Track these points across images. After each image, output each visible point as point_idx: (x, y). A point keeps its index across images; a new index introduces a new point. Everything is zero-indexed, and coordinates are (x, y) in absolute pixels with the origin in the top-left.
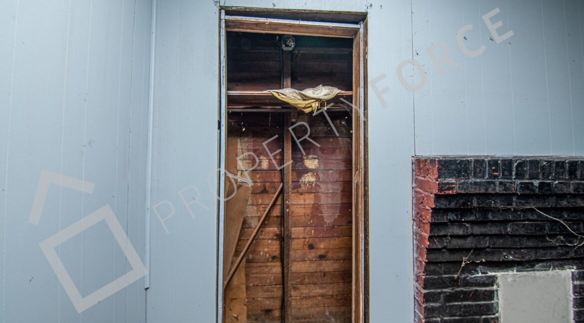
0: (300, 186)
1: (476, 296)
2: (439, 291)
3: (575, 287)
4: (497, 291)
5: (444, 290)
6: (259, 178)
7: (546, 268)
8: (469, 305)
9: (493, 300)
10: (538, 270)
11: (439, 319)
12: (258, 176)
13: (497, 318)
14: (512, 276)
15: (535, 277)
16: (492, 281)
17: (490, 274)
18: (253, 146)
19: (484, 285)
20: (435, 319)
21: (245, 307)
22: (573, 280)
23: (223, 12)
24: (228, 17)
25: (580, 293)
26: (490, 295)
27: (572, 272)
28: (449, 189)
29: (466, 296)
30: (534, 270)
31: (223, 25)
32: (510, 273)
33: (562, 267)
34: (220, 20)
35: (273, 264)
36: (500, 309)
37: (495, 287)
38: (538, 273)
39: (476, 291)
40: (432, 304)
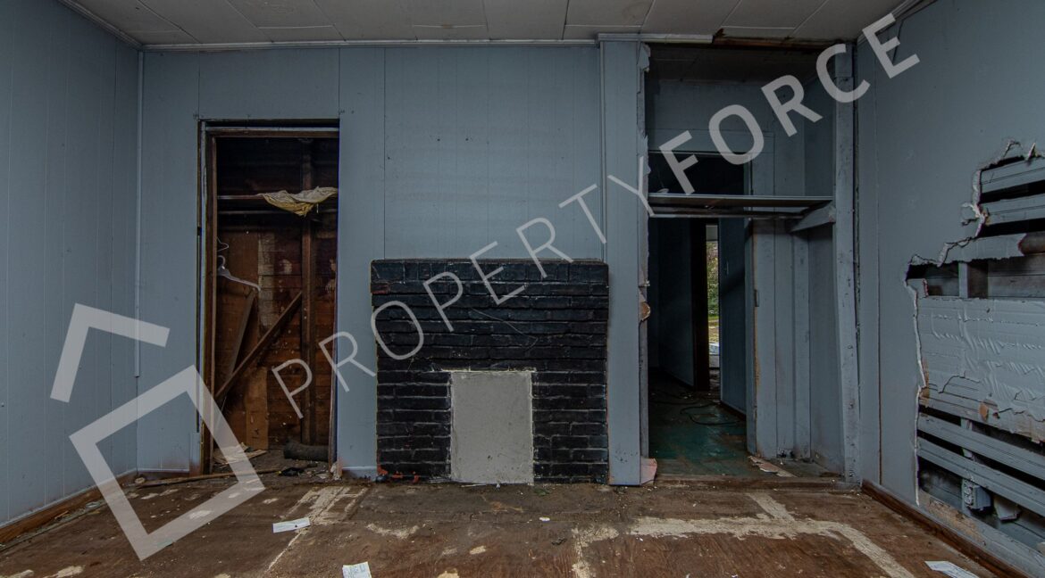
0: (326, 293)
1: (428, 391)
2: (391, 384)
3: (534, 387)
4: (450, 387)
5: (397, 384)
6: (281, 284)
7: (503, 368)
8: (420, 399)
9: (446, 395)
10: (495, 370)
11: (391, 411)
12: (280, 281)
13: (449, 413)
14: (466, 374)
15: (492, 376)
16: (446, 377)
17: (443, 371)
18: (276, 248)
19: (437, 381)
20: (387, 410)
21: (267, 421)
22: (533, 382)
23: (203, 124)
24: (207, 128)
25: (540, 394)
26: (444, 391)
27: (532, 374)
28: (382, 289)
29: (418, 391)
30: (489, 370)
31: (204, 136)
32: (465, 371)
33: (521, 368)
34: (200, 131)
35: (296, 376)
36: (452, 405)
37: (448, 384)
38: (494, 373)
39: (429, 386)
40: (386, 397)
